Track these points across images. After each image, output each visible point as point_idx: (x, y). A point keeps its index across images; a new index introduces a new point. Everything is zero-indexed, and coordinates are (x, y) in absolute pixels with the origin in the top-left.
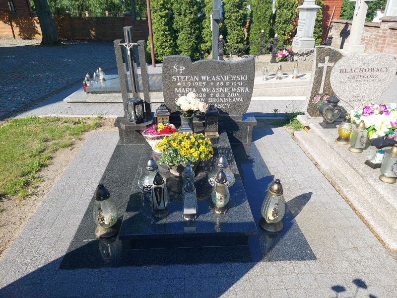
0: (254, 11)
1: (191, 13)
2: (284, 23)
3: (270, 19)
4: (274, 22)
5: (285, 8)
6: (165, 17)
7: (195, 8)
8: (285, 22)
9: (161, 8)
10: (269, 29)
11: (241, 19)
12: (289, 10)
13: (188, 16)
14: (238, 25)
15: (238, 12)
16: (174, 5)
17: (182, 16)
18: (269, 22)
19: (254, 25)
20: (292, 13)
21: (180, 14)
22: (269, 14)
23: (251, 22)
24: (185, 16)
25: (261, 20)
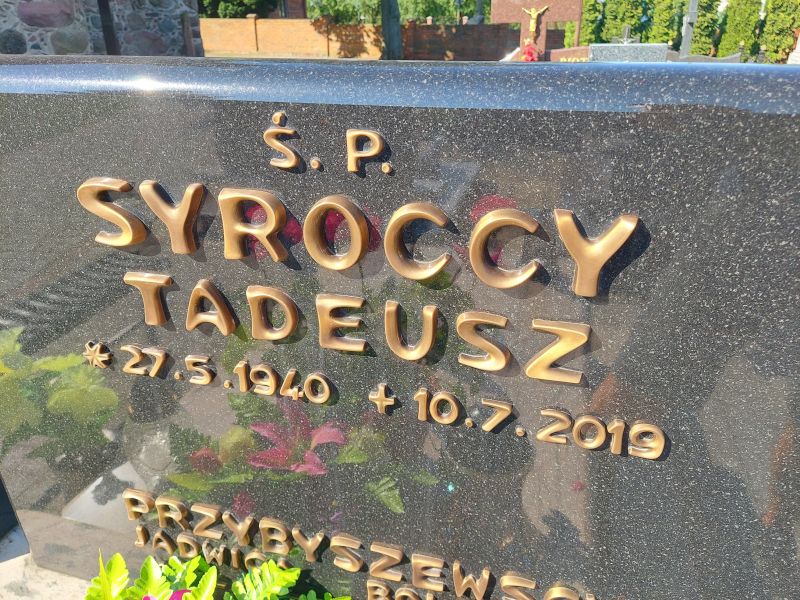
0: (730, 14)
1: (633, 17)
2: (778, 34)
3: (756, 28)
4: (762, 31)
5: (783, 12)
6: (592, 22)
7: (640, 10)
8: (781, 32)
9: (590, 10)
10: (751, 41)
11: (707, 27)
12: (789, 14)
13: (627, 21)
14: (701, 35)
15: (704, 15)
16: (608, 6)
17: (618, 20)
18: (754, 32)
19: (727, 35)
20: (793, 19)
21: (616, 17)
22: (754, 19)
23: (723, 31)
24: (623, 20)
25: (740, 28)
